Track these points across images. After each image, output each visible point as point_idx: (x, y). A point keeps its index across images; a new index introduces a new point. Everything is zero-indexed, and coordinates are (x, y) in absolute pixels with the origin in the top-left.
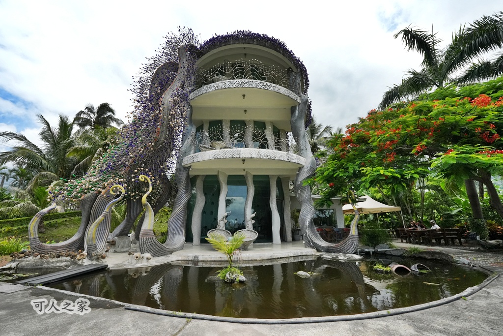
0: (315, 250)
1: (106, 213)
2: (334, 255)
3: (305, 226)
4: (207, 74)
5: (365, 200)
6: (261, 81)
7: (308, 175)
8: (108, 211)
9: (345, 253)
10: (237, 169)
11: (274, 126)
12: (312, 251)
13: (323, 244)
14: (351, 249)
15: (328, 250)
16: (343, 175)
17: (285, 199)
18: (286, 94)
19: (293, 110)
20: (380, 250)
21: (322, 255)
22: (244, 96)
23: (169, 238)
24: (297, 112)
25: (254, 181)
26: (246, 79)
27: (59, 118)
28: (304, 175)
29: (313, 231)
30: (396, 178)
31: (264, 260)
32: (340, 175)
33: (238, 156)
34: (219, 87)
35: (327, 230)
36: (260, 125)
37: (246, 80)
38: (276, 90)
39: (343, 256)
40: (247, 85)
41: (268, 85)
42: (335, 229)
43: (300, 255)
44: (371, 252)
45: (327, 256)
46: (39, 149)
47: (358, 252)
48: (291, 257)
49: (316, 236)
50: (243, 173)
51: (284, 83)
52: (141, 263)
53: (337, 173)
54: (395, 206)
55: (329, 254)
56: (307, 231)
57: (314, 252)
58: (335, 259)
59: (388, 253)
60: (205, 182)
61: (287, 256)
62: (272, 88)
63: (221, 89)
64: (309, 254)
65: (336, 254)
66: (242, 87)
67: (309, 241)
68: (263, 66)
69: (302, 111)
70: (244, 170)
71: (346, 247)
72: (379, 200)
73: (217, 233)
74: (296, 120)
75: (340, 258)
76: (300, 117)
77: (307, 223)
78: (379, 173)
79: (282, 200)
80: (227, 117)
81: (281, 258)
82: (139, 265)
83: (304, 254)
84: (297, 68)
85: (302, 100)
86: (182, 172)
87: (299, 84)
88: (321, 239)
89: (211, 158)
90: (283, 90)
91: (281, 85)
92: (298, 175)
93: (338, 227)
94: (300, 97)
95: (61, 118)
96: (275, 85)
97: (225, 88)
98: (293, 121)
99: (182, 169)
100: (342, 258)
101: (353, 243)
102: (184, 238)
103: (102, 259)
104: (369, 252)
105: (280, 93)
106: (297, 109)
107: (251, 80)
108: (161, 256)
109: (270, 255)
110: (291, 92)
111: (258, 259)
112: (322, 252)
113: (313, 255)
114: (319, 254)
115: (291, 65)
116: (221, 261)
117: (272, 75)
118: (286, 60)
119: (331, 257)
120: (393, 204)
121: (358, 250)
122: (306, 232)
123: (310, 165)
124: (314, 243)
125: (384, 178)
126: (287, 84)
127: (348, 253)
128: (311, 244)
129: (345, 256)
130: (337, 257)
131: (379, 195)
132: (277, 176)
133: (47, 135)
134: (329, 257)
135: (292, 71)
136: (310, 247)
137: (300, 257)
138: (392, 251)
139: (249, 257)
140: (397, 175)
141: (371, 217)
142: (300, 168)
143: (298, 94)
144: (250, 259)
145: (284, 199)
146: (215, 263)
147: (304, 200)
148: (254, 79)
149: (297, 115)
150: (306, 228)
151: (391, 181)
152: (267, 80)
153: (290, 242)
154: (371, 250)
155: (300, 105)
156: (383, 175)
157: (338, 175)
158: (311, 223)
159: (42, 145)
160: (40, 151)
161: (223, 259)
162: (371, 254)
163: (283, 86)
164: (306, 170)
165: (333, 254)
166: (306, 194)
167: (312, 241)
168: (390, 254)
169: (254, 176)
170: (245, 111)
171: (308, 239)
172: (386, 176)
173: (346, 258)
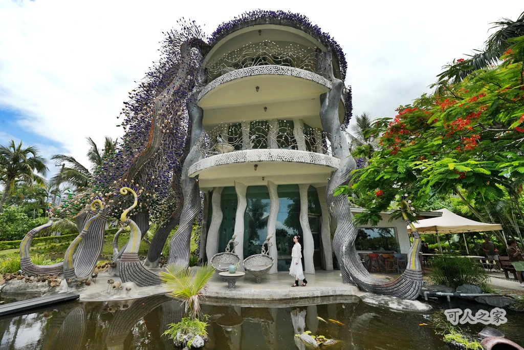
0: (355, 288)
1: (84, 232)
2: (382, 299)
3: (341, 253)
4: (214, 68)
5: (440, 215)
6: (274, 66)
7: (343, 181)
8: (86, 230)
9: (401, 297)
10: (254, 178)
11: (304, 124)
12: (350, 290)
13: (368, 279)
14: (410, 292)
15: (376, 290)
16: (389, 177)
17: (323, 214)
18: (308, 78)
19: (322, 98)
20: (464, 295)
21: (364, 297)
22: (257, 88)
23: (170, 262)
24: (327, 100)
25: (278, 193)
26: (256, 65)
27: (105, 140)
28: (338, 181)
29: (353, 261)
30: (482, 176)
31: (275, 300)
32: (385, 178)
33: (243, 160)
34: (225, 80)
35: (385, 256)
36: (287, 125)
37: (256, 67)
38: (294, 74)
39: (396, 304)
40: (256, 72)
41: (283, 69)
42: (396, 255)
43: (331, 294)
44: (448, 297)
45: (371, 300)
46: (86, 169)
47: (426, 295)
48: (317, 297)
49: (358, 267)
50: (264, 183)
51: (306, 65)
52: (119, 295)
53: (381, 176)
54: (491, 222)
55: (376, 296)
56: (344, 260)
57: (354, 290)
58: (384, 307)
59: (480, 301)
60: (222, 195)
61: (310, 295)
62: (289, 72)
63: (227, 81)
64: (346, 294)
65: (386, 298)
66: (251, 75)
67: (348, 274)
68: (278, 48)
69: (334, 98)
70: (263, 178)
71: (402, 287)
72: (465, 216)
73: (226, 257)
74: (326, 111)
75: (391, 305)
76: (332, 106)
77: (344, 248)
78: (446, 168)
79: (319, 216)
80: (245, 119)
81: (301, 298)
82: (115, 298)
83: (338, 293)
84: (326, 46)
85: (333, 84)
86: (188, 183)
87: (330, 65)
88: (367, 271)
89: (213, 165)
90: (304, 73)
91: (302, 68)
92: (330, 182)
93: (402, 252)
94: (331, 81)
95: (106, 139)
96: (293, 68)
97: (231, 80)
98: (322, 112)
99: (188, 180)
100: (394, 305)
101: (413, 282)
102: (187, 263)
103: (86, 286)
104: (445, 297)
105: (300, 77)
106: (328, 96)
107: (261, 66)
108: (151, 285)
109: (284, 294)
110: (317, 75)
111: (267, 298)
112: (366, 292)
113: (352, 296)
114: (360, 294)
115: (318, 43)
116: (217, 298)
117: (289, 57)
118: (309, 37)
119: (377, 303)
120: (489, 221)
121: (426, 292)
122: (343, 262)
123: (345, 168)
124: (354, 278)
125: (458, 176)
126: (311, 66)
127: (405, 298)
128: (351, 278)
129: (399, 303)
130: (386, 303)
131: (465, 209)
132: (308, 186)
133: (94, 156)
134: (374, 302)
135: (320, 51)
136: (350, 283)
137: (332, 297)
138: (486, 299)
139: (254, 295)
140: (482, 170)
141: (456, 238)
142: (333, 172)
143: (329, 78)
144: (255, 297)
145: (321, 215)
146: (210, 299)
147: (340, 215)
148: (266, 64)
149: (327, 104)
150: (343, 255)
151: (472, 180)
152: (282, 63)
153: (331, 271)
154: (449, 294)
155: (332, 91)
156: (455, 171)
157: (382, 178)
158: (350, 248)
159: (89, 165)
160: (87, 171)
161: (220, 296)
162: (449, 300)
163: (305, 69)
164: (341, 174)
165: (382, 297)
166: (342, 208)
167: (351, 274)
168: (483, 302)
169: (279, 186)
170: (266, 108)
171: (346, 271)
172: (462, 174)
173: (400, 308)
